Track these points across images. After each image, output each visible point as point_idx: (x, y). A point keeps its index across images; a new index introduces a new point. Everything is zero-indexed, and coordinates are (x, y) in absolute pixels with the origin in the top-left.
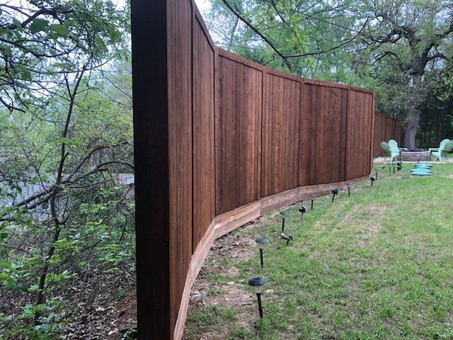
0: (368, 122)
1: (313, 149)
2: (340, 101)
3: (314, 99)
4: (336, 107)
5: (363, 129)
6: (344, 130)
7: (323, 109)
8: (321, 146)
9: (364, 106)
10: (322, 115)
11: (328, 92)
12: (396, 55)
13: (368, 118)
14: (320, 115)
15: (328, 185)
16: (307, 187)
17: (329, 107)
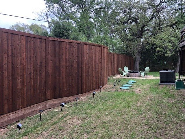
0: (99, 61)
1: (58, 78)
2: (77, 51)
3: (57, 49)
4: (74, 53)
5: (95, 65)
6: (80, 66)
7: (64, 55)
8: (64, 76)
9: (95, 53)
10: (64, 58)
11: (68, 45)
12: (132, 29)
13: (99, 59)
14: (62, 58)
15: (69, 97)
16: (54, 100)
17: (69, 54)
